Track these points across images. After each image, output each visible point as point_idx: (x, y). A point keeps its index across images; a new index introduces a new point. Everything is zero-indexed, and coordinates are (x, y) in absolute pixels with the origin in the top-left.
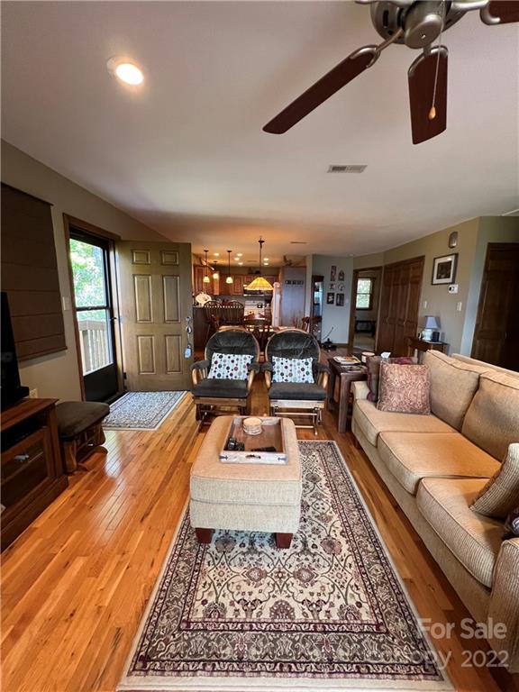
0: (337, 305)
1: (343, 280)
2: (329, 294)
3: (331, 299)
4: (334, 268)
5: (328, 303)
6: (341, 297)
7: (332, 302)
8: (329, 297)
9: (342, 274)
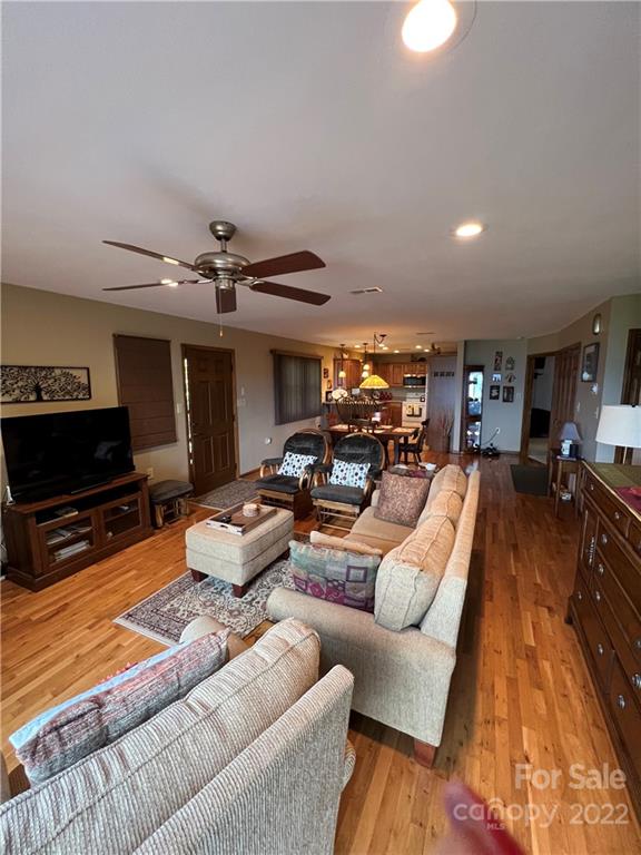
0: (504, 401)
1: (512, 369)
2: (492, 388)
3: (495, 393)
4: (499, 354)
5: (491, 398)
6: (510, 391)
7: (497, 397)
8: (492, 391)
9: (511, 361)
